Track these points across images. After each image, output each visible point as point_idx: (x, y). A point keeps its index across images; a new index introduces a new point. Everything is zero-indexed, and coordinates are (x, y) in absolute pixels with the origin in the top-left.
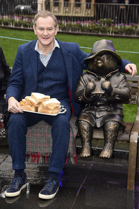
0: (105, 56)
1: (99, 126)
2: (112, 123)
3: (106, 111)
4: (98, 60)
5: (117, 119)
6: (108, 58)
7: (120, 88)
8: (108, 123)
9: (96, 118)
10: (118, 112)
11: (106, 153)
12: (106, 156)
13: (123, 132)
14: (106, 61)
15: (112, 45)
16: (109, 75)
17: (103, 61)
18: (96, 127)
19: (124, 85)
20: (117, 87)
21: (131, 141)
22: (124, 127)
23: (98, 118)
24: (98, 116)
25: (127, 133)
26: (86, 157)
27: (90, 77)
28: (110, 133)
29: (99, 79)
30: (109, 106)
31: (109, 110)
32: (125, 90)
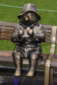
0: (30, 14)
1: (26, 57)
2: (34, 55)
3: (31, 47)
4: (26, 16)
5: (37, 52)
6: (32, 15)
7: (39, 33)
8: (32, 55)
9: (24, 52)
10: (38, 48)
11: (30, 74)
12: (30, 76)
13: (41, 61)
14: (30, 17)
15: (34, 7)
16: (33, 25)
17: (28, 17)
18: (24, 57)
19: (42, 32)
20: (37, 33)
21: (46, 66)
22: (42, 57)
23: (26, 52)
24: (26, 51)
25: (43, 61)
26: (18, 76)
27: (21, 26)
28: (33, 61)
29: (26, 28)
30: (33, 44)
31: (32, 47)
32: (42, 35)
